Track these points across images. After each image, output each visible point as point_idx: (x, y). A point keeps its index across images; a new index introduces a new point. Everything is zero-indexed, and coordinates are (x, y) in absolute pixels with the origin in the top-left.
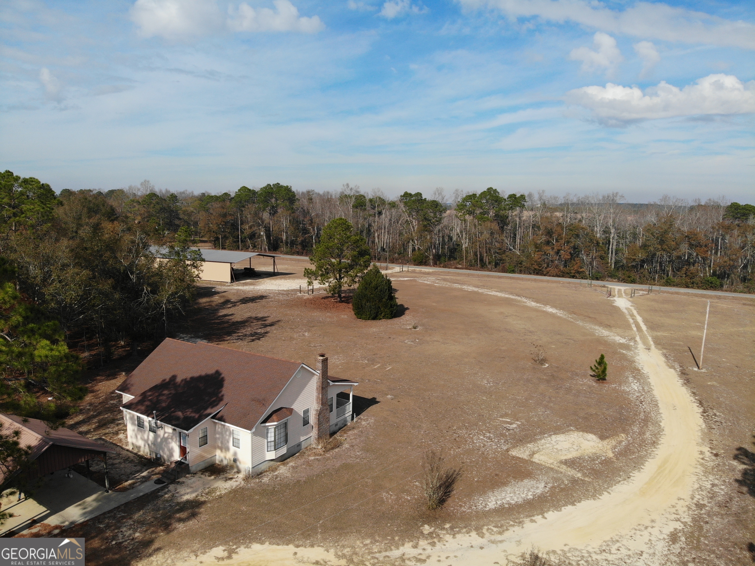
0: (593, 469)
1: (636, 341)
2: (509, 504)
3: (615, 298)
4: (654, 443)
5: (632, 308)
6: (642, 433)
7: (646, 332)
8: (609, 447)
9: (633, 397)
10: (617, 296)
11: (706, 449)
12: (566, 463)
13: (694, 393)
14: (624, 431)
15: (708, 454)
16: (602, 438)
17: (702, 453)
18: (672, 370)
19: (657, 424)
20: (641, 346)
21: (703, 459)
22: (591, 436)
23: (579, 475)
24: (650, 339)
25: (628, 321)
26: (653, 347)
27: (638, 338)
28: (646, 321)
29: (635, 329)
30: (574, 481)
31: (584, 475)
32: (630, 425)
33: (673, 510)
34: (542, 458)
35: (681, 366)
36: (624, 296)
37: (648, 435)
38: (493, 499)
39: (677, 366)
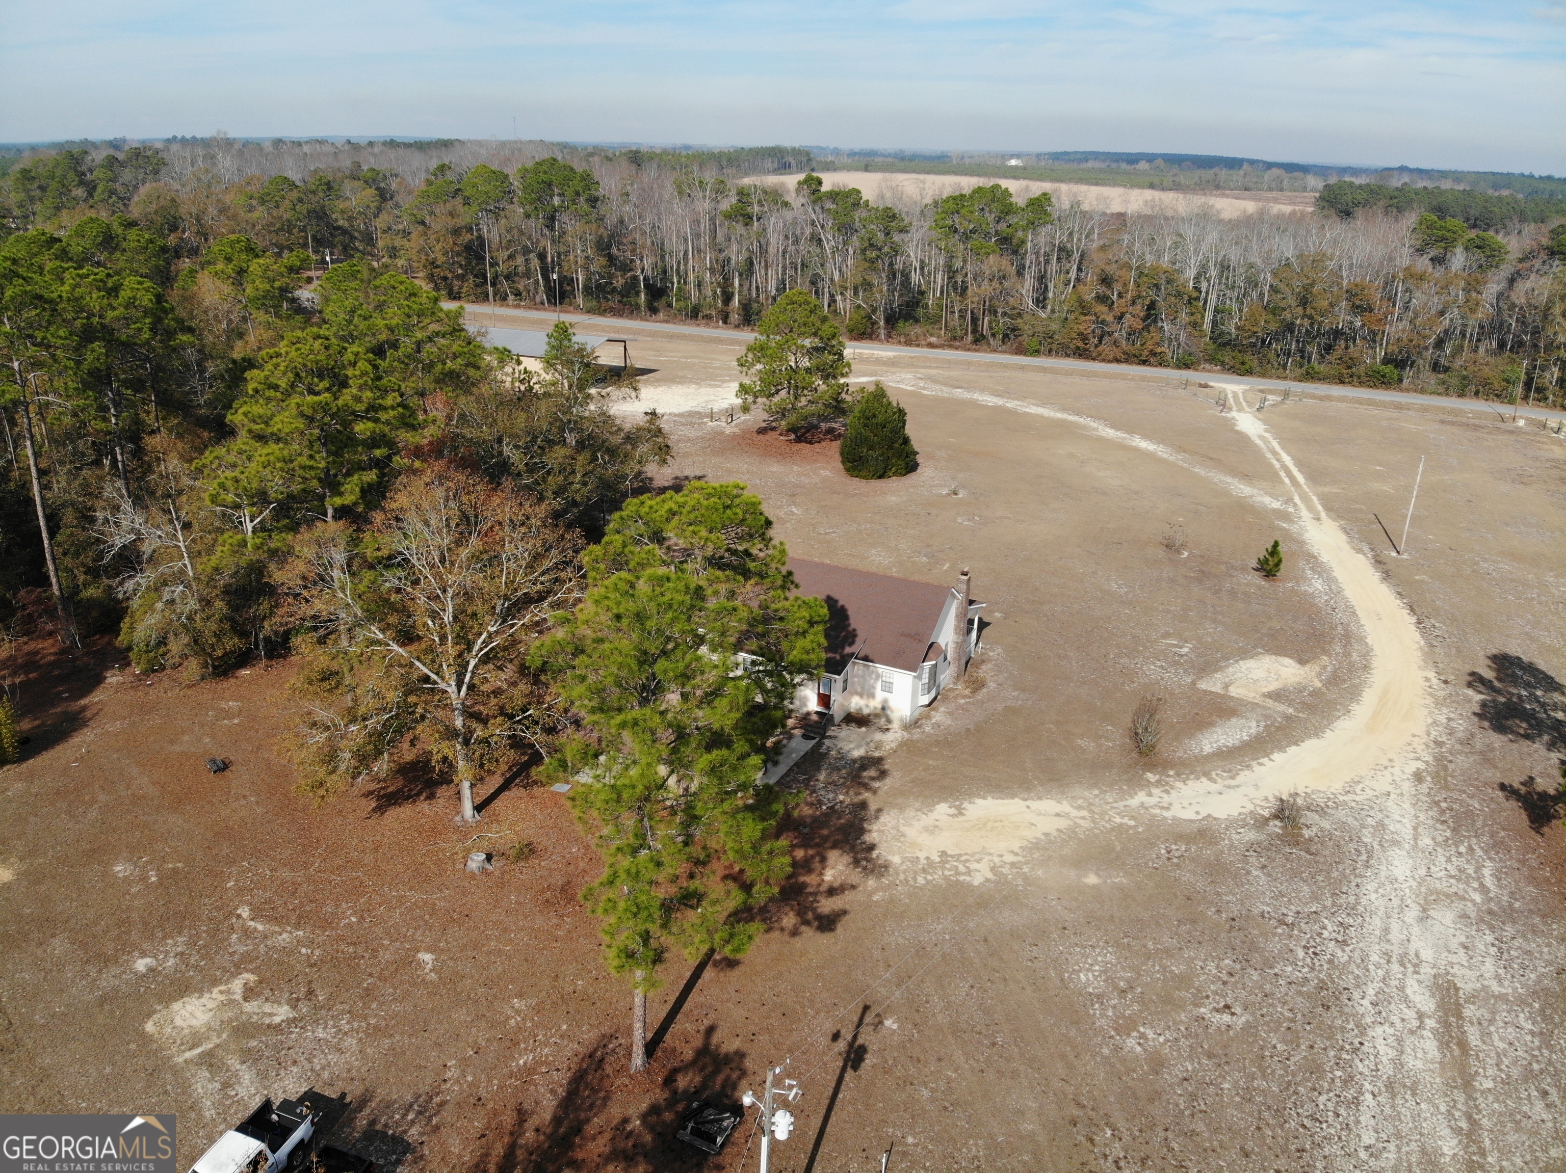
0: (1303, 703)
1: (1295, 505)
2: (1227, 747)
3: (1234, 414)
4: (1366, 668)
5: (1267, 435)
6: (1347, 655)
7: (1305, 487)
8: (1313, 674)
9: (1321, 600)
10: (1235, 408)
11: (1432, 675)
12: (1269, 695)
13: (1399, 593)
14: (1325, 652)
15: (1435, 681)
16: (1302, 662)
17: (1427, 679)
18: (1361, 556)
19: (1362, 640)
20: (1305, 513)
21: (1430, 687)
22: (1287, 661)
23: (1291, 711)
24: (1315, 499)
25: (1271, 465)
26: (1323, 515)
27: (1297, 499)
28: (1299, 464)
29: (1287, 480)
30: (1288, 718)
31: (1296, 709)
32: (1330, 643)
33: (1410, 748)
34: (1239, 691)
35: (1372, 550)
36: (1247, 409)
37: (1355, 656)
38: (1205, 742)
39: (1366, 549)
